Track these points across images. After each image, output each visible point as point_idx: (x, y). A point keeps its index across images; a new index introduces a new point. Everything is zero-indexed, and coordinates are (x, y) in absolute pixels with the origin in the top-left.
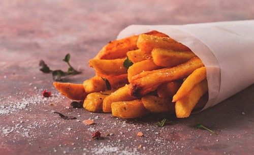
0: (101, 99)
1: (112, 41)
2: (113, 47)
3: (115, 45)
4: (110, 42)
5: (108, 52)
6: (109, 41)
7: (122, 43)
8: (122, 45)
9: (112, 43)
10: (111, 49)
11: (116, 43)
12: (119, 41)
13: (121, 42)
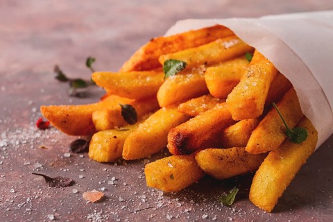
0: (115, 137)
1: (155, 38)
2: (156, 49)
3: (160, 45)
4: (152, 40)
5: (147, 57)
6: (151, 38)
7: (170, 43)
8: (170, 46)
9: (156, 42)
10: (152, 52)
11: (162, 43)
12: (167, 38)
13: (169, 40)
